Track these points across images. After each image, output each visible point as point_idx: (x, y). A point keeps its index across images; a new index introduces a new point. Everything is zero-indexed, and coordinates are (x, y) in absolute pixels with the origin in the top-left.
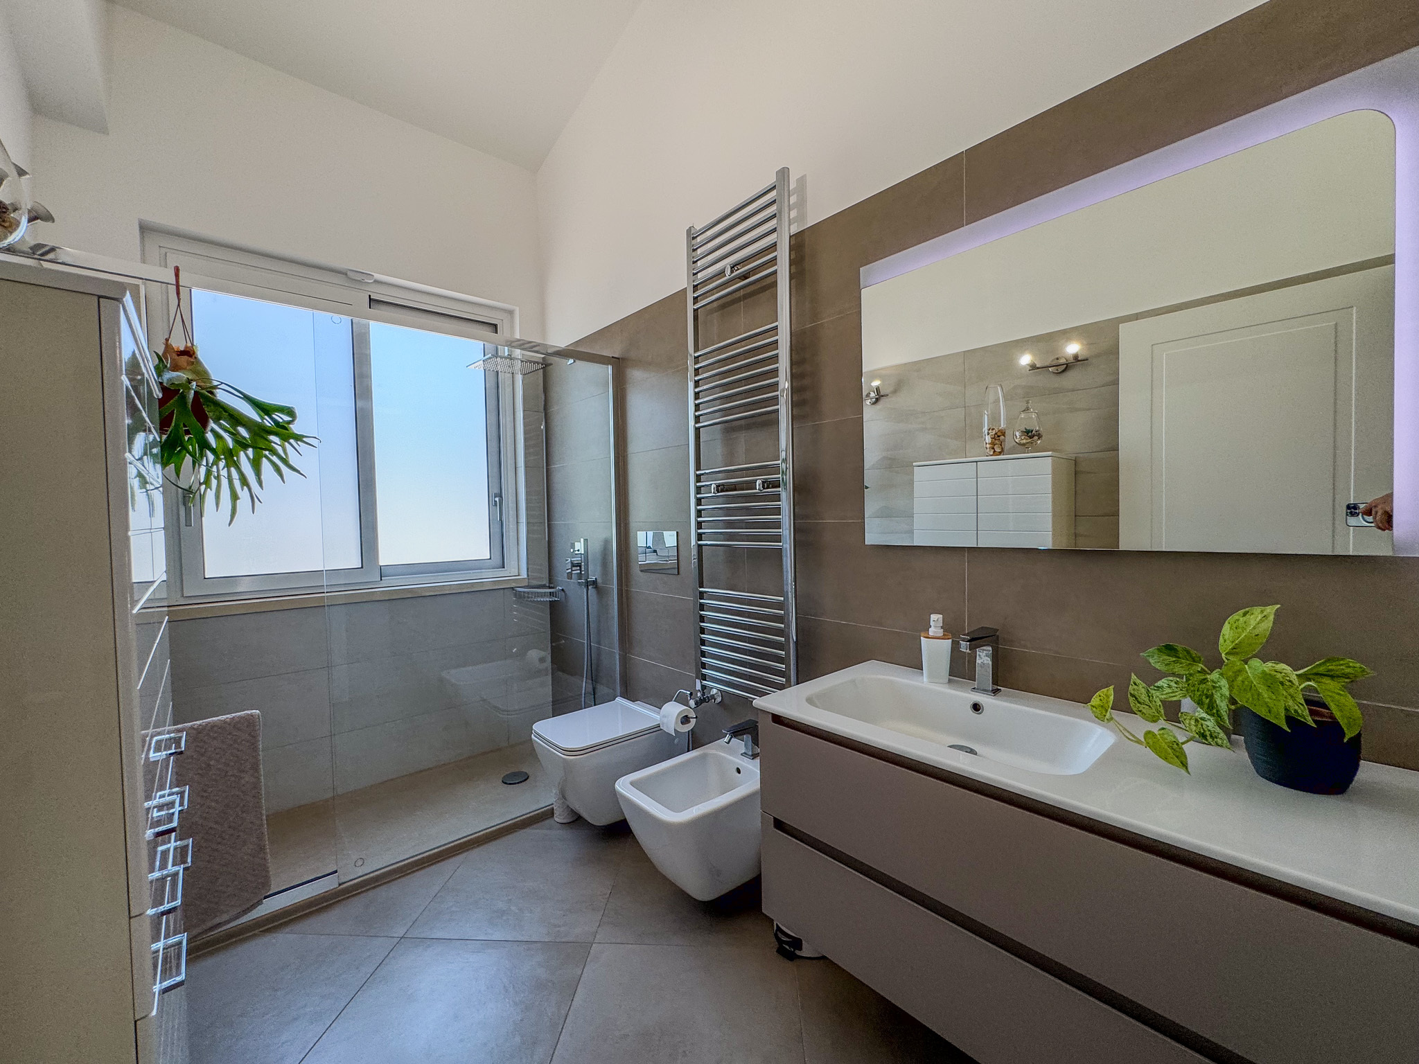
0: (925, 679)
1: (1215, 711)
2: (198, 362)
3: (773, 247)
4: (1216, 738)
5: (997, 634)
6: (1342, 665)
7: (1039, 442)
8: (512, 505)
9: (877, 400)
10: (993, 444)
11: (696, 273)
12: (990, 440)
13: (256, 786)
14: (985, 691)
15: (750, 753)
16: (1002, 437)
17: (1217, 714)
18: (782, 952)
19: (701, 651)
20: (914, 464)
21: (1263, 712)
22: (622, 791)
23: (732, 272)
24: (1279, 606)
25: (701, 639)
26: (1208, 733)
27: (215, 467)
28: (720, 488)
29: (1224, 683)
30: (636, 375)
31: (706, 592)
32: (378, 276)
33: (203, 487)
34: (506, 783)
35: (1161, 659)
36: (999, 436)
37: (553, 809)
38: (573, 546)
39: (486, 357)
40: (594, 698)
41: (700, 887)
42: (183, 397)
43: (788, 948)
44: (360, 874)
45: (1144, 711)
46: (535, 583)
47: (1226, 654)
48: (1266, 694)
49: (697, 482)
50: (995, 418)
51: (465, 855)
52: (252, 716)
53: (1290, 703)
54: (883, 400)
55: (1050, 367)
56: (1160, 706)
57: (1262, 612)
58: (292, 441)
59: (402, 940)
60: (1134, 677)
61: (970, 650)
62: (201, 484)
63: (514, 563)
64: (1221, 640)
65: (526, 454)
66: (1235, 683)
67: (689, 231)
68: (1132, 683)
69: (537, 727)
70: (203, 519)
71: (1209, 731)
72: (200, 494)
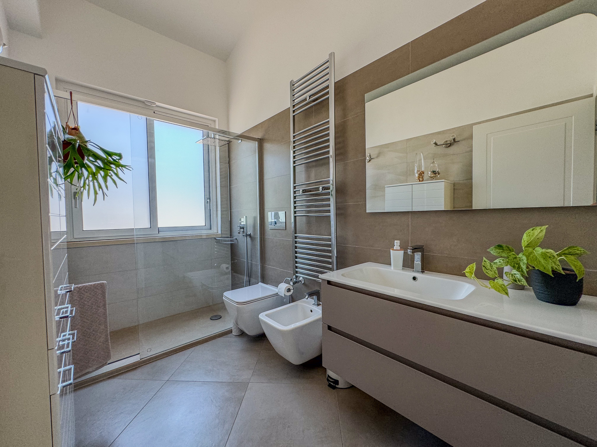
0: (392, 268)
1: (520, 270)
2: (80, 133)
3: (328, 87)
4: (521, 281)
5: (423, 247)
6: (575, 250)
7: (438, 176)
8: (215, 203)
9: (370, 160)
10: (419, 177)
11: (294, 100)
12: (418, 175)
13: (105, 314)
14: (418, 272)
15: (316, 304)
16: (423, 174)
17: (522, 271)
18: (330, 385)
19: (296, 261)
20: (385, 186)
21: (542, 269)
22: (263, 319)
23: (309, 98)
24: (548, 226)
25: (296, 256)
26: (517, 280)
27: (87, 180)
28: (304, 191)
29: (524, 258)
30: (267, 146)
31: (298, 236)
32: (158, 104)
33: (82, 189)
34: (212, 319)
35: (496, 251)
36: (422, 174)
37: (232, 329)
38: (240, 220)
39: (204, 138)
40: (249, 283)
41: (295, 359)
42: (74, 146)
43: (333, 384)
44: (149, 355)
45: (489, 273)
46: (224, 236)
47: (525, 247)
48: (542, 261)
49: (294, 189)
50: (420, 166)
51: (193, 348)
52: (103, 283)
53: (553, 265)
54: (372, 161)
55: (443, 145)
56: (496, 270)
57: (540, 229)
58: (120, 167)
59: (168, 381)
60: (484, 259)
61: (412, 253)
62: (81, 187)
63: (215, 228)
64: (523, 241)
65: (221, 182)
66: (529, 258)
67: (291, 82)
68: (483, 261)
69: (225, 294)
70: (82, 202)
71: (518, 279)
72: (81, 192)
